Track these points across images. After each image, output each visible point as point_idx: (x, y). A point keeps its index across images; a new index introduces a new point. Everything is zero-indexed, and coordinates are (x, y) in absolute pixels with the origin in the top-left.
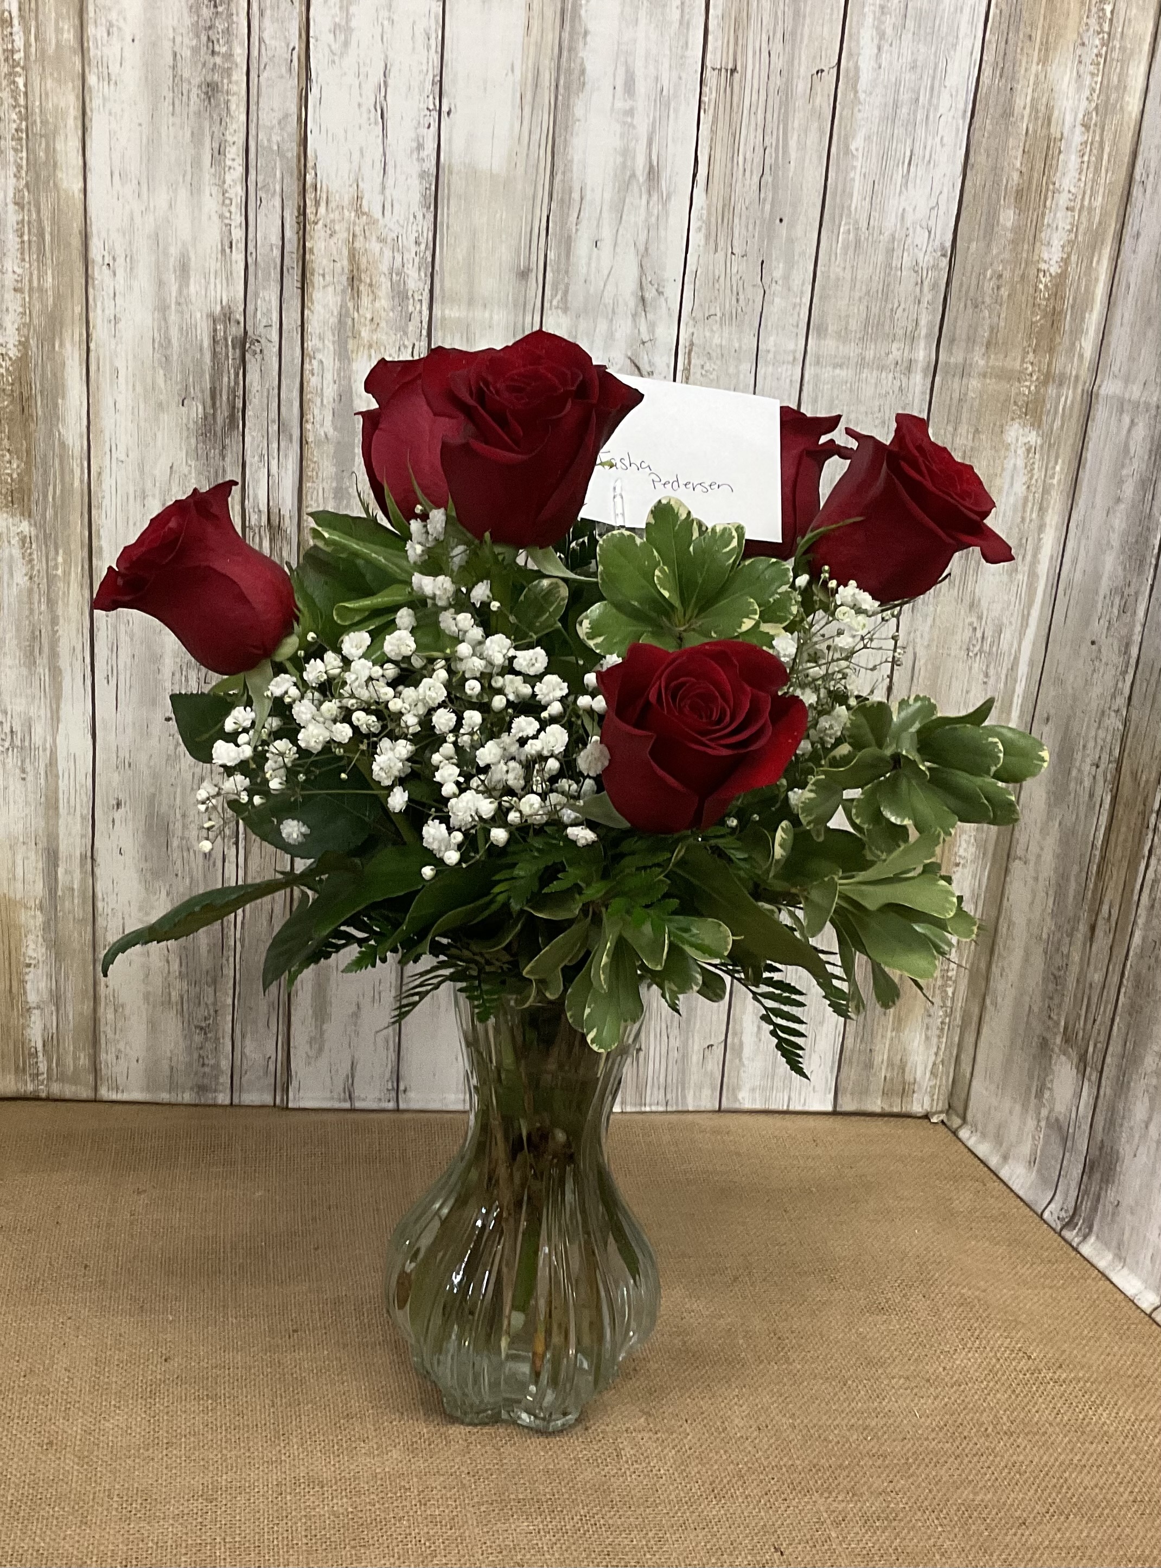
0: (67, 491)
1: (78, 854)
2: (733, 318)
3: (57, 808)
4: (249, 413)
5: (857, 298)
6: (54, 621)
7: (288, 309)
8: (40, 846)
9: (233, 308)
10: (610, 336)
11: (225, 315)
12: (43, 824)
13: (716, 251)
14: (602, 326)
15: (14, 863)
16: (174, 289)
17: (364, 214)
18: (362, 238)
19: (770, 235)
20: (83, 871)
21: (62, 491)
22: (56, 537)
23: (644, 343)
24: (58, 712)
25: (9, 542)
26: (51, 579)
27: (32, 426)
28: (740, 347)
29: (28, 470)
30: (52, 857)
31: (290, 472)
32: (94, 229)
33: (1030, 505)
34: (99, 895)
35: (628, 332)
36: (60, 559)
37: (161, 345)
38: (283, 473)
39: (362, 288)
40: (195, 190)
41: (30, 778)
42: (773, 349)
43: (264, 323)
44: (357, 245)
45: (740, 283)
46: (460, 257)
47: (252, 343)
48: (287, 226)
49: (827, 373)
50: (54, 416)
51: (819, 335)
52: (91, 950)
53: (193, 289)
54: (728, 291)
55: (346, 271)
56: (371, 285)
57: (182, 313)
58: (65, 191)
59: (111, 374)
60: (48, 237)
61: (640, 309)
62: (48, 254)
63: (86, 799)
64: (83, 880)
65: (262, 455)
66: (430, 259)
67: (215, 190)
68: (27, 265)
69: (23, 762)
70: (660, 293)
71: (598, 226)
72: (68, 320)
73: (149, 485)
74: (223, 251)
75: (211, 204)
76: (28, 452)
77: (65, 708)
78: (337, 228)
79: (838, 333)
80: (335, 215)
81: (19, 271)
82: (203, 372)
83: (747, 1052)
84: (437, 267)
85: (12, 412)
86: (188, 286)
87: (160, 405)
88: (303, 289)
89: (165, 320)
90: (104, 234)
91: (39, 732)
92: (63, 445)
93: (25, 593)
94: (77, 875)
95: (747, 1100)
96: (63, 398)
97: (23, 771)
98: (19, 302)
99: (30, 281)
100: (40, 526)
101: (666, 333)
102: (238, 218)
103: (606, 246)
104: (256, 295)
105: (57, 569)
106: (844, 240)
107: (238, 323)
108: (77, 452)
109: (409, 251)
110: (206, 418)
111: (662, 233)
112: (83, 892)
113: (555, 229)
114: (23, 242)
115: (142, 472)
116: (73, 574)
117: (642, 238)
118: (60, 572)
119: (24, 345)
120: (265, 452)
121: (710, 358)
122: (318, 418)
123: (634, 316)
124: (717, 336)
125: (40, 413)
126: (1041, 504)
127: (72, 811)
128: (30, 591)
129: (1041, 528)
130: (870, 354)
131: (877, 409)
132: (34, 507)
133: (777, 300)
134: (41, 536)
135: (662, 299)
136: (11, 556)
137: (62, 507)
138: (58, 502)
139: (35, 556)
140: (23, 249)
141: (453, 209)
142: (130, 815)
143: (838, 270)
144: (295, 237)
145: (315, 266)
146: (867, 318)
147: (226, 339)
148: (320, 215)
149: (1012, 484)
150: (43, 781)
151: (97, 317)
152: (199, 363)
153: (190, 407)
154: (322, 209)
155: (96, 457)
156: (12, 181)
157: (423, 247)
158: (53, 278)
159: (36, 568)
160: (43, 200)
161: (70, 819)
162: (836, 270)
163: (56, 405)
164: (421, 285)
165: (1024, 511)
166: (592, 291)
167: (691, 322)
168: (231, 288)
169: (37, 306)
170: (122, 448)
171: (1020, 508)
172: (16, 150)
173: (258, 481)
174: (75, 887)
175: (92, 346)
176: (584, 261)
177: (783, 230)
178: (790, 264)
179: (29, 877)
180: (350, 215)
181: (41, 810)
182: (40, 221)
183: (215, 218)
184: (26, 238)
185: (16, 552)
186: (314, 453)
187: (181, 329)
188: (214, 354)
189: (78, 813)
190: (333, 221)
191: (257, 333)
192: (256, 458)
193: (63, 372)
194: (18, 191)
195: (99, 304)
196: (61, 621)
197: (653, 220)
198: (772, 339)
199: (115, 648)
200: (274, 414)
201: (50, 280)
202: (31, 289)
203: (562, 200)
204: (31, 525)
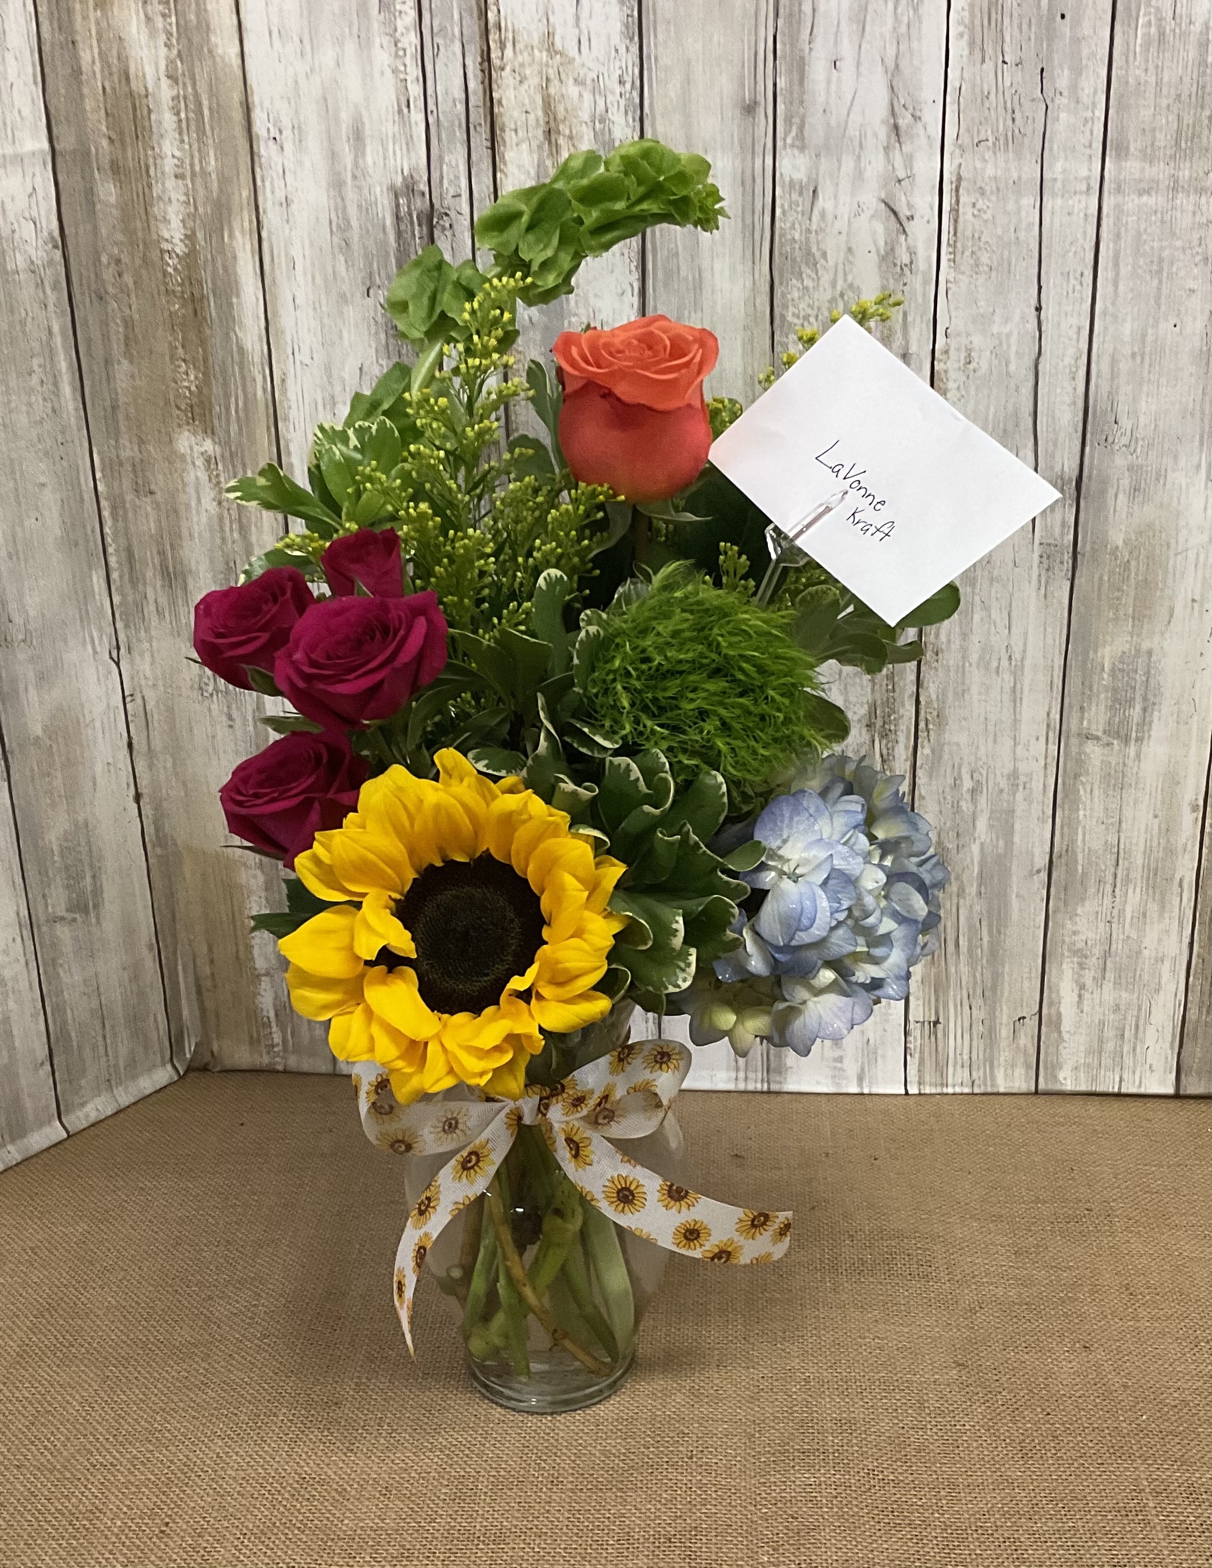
0: (249, 401)
2: (1009, 141)
5: (1164, 102)
6: (247, 550)
7: (477, 175)
9: (416, 177)
10: (859, 175)
11: (407, 188)
13: (983, 61)
14: (848, 164)
16: (348, 161)
17: (556, 53)
18: (556, 82)
19: (1050, 35)
21: (245, 403)
22: (243, 456)
23: (899, 181)
25: (193, 463)
27: (208, 332)
28: (1020, 178)
29: (206, 381)
32: (256, 99)
35: (881, 169)
37: (339, 226)
39: (561, 141)
40: (364, 43)
42: (1060, 177)
43: (452, 192)
44: (552, 91)
45: (1016, 98)
46: (672, 94)
47: (440, 218)
48: (470, 75)
49: (1132, 202)
50: (229, 318)
51: (1118, 156)
53: (369, 160)
54: (1001, 109)
55: (542, 122)
56: (571, 137)
57: (360, 188)
58: (222, 58)
59: (287, 265)
60: (206, 112)
61: (893, 137)
62: (209, 133)
66: (637, 100)
67: (386, 40)
68: (187, 147)
69: (226, 707)
70: (916, 118)
71: (836, 43)
72: (235, 208)
73: (338, 389)
74: (400, 111)
75: (382, 58)
76: (205, 360)
78: (528, 72)
79: (1143, 151)
80: (525, 57)
81: (178, 154)
82: (387, 253)
83: (1066, 1025)
84: (646, 109)
85: (184, 316)
86: (364, 154)
87: (343, 298)
88: (493, 148)
89: (343, 199)
90: (267, 104)
92: (241, 350)
93: (216, 521)
95: (1068, 1081)
96: (238, 296)
97: (228, 717)
98: (182, 190)
99: (192, 165)
100: (225, 443)
101: (927, 167)
102: (414, 72)
103: (847, 66)
104: (441, 159)
106: (1144, 35)
107: (423, 194)
108: (257, 359)
109: (613, 93)
111: (915, 44)
113: (784, 51)
114: (180, 121)
115: (330, 376)
117: (891, 52)
119: (190, 238)
121: (983, 194)
123: (887, 149)
124: (989, 166)
125: (214, 314)
128: (221, 518)
130: (1185, 174)
131: (1196, 242)
132: (216, 422)
133: (1063, 116)
134: (227, 454)
135: (920, 125)
136: (197, 478)
137: (245, 420)
138: (241, 414)
139: (222, 479)
140: (180, 127)
141: (660, 37)
143: (1138, 72)
144: (481, 87)
145: (506, 119)
146: (1179, 132)
147: (411, 215)
148: (507, 58)
150: (251, 728)
151: (268, 202)
152: (384, 243)
153: (376, 296)
154: (509, 52)
155: (278, 362)
156: (163, 51)
157: (628, 86)
158: (216, 160)
160: (197, 70)
162: (1136, 72)
163: (230, 305)
164: (629, 131)
166: (833, 123)
167: (958, 152)
168: (413, 154)
169: (201, 193)
170: (305, 349)
172: (164, 16)
175: (264, 234)
176: (821, 87)
177: (1065, 28)
178: (1077, 71)
180: (542, 56)
182: (196, 95)
183: (388, 72)
184: (183, 115)
185: (203, 476)
187: (360, 207)
188: (399, 234)
190: (522, 65)
191: (445, 204)
193: (234, 266)
194: (170, 62)
195: (267, 184)
196: (255, 549)
197: (903, 29)
198: (1059, 166)
201: (213, 162)
202: (193, 174)
203: (791, 15)
204: (215, 442)
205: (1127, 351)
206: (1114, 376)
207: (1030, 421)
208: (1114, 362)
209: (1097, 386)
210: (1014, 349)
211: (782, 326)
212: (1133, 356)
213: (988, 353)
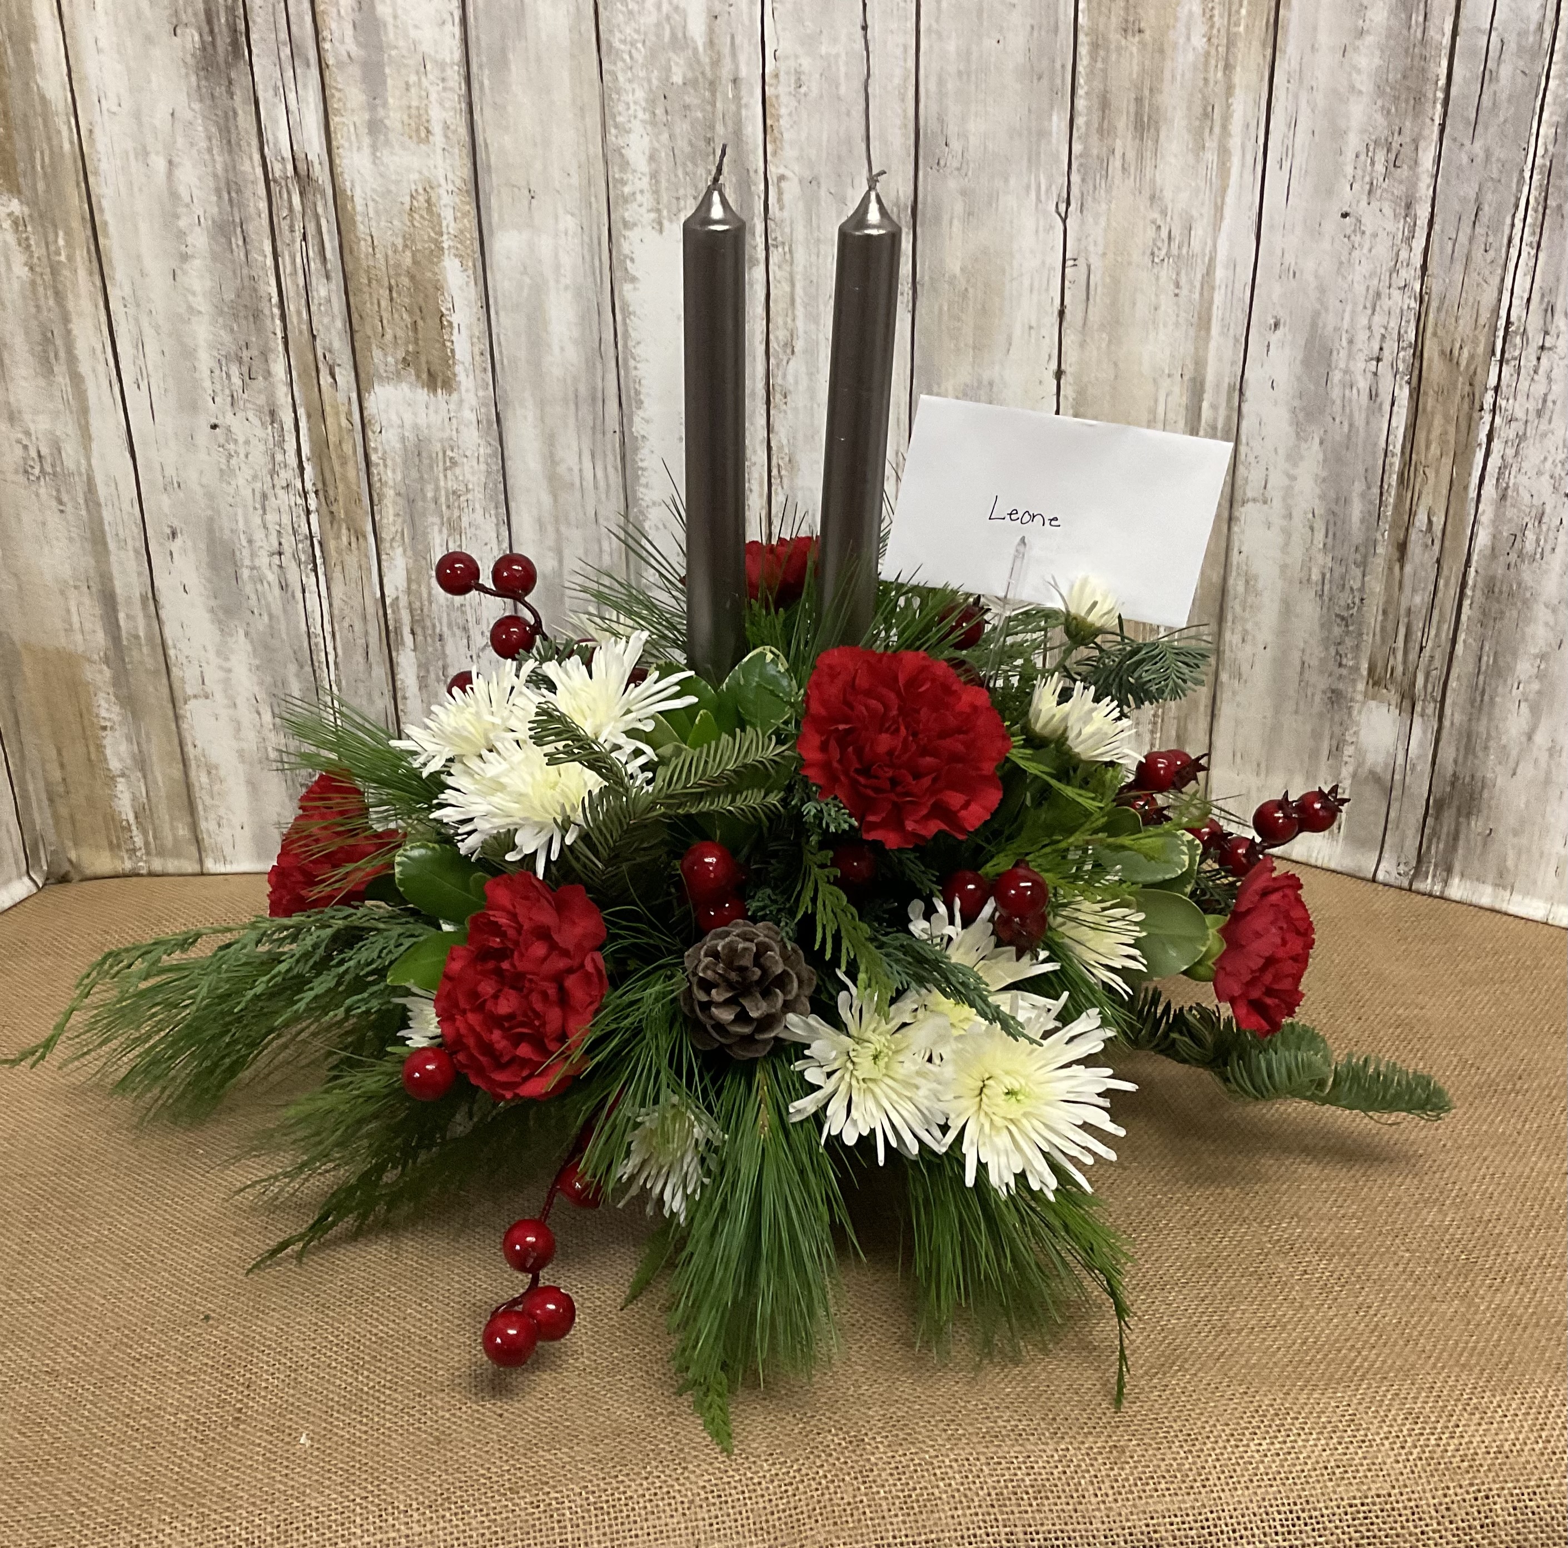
0: (56, 155)
1: (138, 595)
3: (105, 544)
4: (253, 37)
6: (66, 319)
8: (94, 589)
12: (93, 562)
15: (68, 611)
20: (147, 616)
21: (51, 158)
22: (52, 215)
24: (88, 429)
26: (55, 270)
30: (109, 601)
31: (312, 106)
33: (1213, 62)
34: (170, 642)
36: (61, 242)
38: (304, 110)
41: (69, 508)
50: (28, 65)
52: (170, 706)
63: (137, 531)
64: (149, 625)
65: (276, 88)
69: (58, 491)
77: (96, 424)
87: (149, 39)
91: (71, 454)
92: (43, 100)
93: (28, 287)
94: (141, 622)
97: (60, 502)
100: (32, 203)
105: (60, 254)
108: (60, 108)
110: (204, 49)
112: (150, 639)
115: (140, 124)
116: (79, 259)
118: (63, 258)
120: (280, 84)
122: (336, 35)
125: (11, 63)
126: (1227, 59)
127: (122, 544)
128: (33, 283)
129: (1229, 90)
132: (21, 180)
134: (36, 215)
137: (52, 176)
138: (48, 169)
139: (32, 242)
142: (189, 543)
149: (1188, 39)
150: (84, 513)
153: (184, 37)
155: (84, 112)
159: (36, 255)
161: (122, 554)
165: (1206, 71)
170: (112, 96)
171: (1201, 67)
173: (275, 122)
174: (142, 634)
179: (88, 626)
181: (88, 546)
185: (11, 238)
186: (337, 79)
189: (130, 547)
192: (271, 92)
196: (74, 317)
199: (140, 344)
200: (284, 35)
204: (21, 202)
205: (952, 69)
206: (942, 95)
207: (864, 146)
208: (941, 82)
209: (926, 107)
210: (843, 69)
211: (609, 54)
212: (960, 73)
213: (818, 76)
